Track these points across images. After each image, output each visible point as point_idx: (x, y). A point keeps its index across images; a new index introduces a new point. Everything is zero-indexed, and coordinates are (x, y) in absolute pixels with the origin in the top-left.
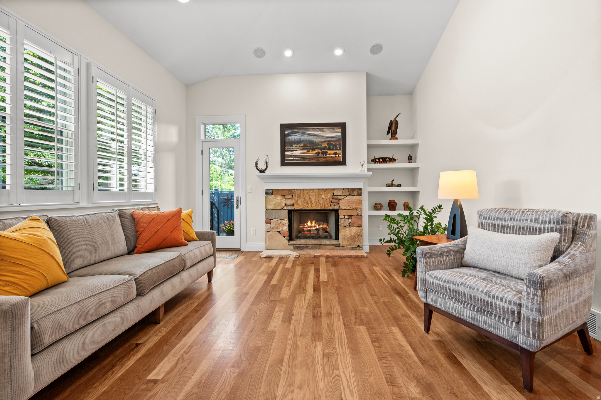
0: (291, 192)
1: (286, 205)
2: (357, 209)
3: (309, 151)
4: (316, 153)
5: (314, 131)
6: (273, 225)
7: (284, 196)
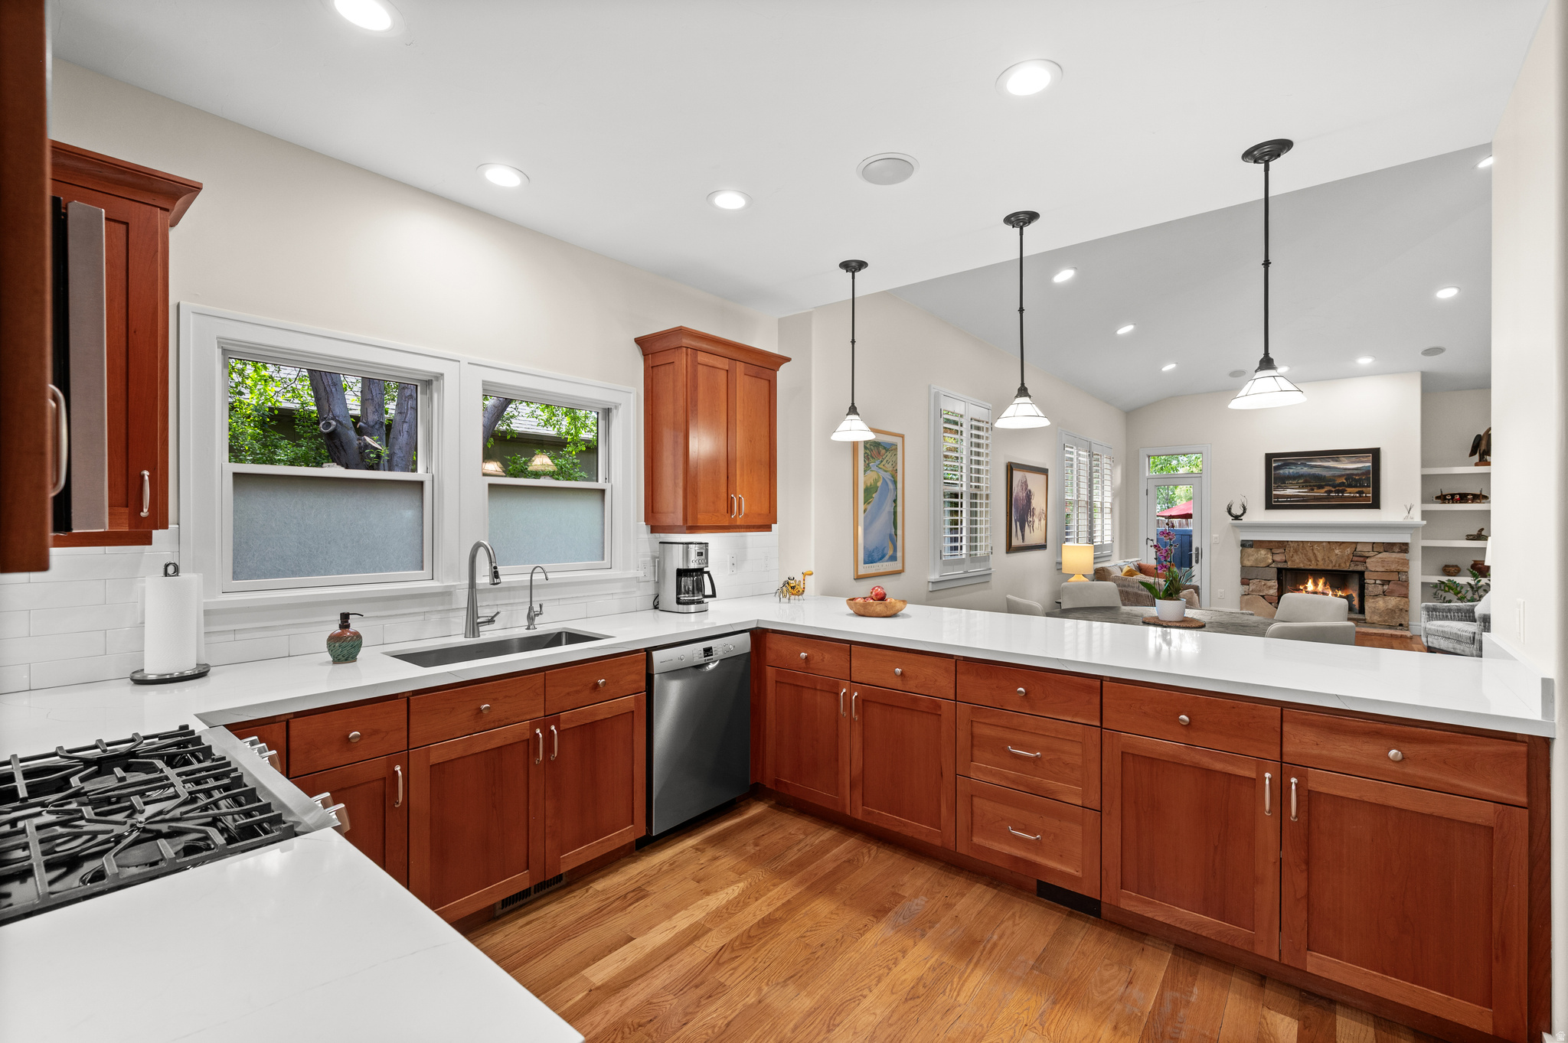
0: (1282, 544)
1: (1274, 561)
2: (1399, 572)
3: (1313, 490)
4: (1326, 492)
5: (1322, 461)
6: (1252, 587)
7: (1271, 549)
